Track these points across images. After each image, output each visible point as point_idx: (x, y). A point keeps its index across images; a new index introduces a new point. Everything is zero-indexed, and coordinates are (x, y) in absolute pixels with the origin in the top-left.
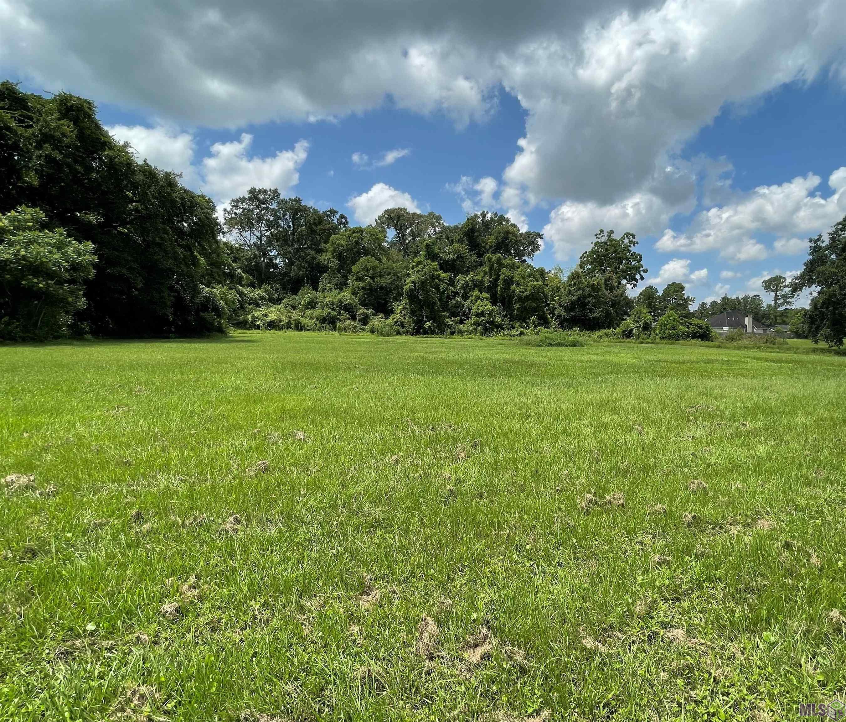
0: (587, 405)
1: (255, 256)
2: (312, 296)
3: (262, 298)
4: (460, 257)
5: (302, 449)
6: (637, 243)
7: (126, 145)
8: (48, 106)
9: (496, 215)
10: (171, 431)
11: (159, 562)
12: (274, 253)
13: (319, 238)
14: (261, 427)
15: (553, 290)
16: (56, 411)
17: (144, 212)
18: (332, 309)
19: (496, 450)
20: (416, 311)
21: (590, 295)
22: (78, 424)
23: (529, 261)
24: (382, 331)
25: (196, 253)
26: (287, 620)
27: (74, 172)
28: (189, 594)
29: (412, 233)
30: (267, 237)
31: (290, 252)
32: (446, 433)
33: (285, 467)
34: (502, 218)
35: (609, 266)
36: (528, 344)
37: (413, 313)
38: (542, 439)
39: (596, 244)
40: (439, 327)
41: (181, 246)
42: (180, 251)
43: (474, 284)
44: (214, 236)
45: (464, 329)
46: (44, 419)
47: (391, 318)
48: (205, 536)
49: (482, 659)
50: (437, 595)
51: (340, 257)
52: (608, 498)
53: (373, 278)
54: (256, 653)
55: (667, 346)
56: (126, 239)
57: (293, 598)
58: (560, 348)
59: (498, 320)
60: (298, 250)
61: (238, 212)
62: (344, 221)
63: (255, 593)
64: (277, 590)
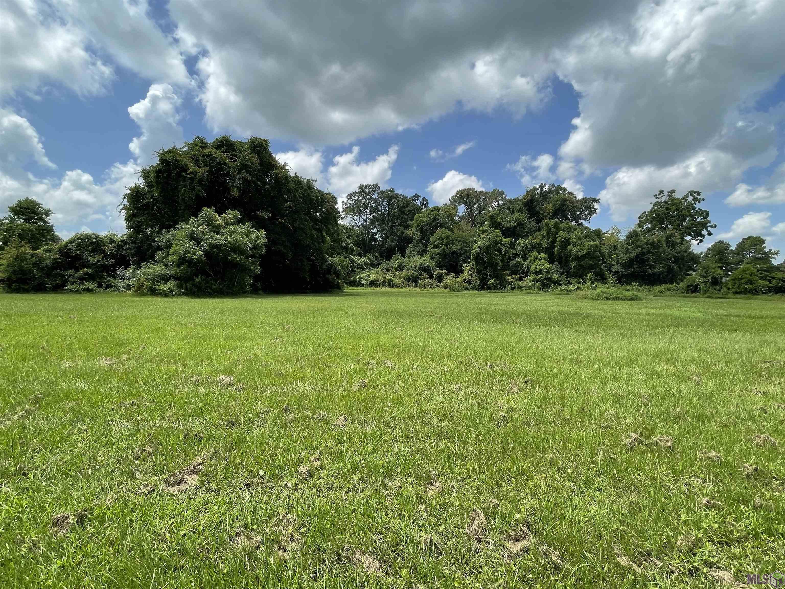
0: (640, 355)
1: (362, 234)
2: (400, 261)
3: (366, 264)
4: (520, 224)
5: (390, 374)
6: (703, 200)
7: (285, 165)
8: (245, 147)
9: (553, 185)
10: (306, 356)
11: (298, 440)
12: (375, 230)
13: (406, 217)
14: (363, 356)
15: (610, 248)
16: (243, 339)
17: (294, 208)
18: (415, 271)
19: (546, 387)
20: (481, 271)
21: (649, 252)
22: (255, 348)
23: (585, 223)
24: (453, 287)
25: (324, 234)
26: (376, 492)
27: (256, 185)
28: (315, 463)
29: (480, 208)
30: (370, 219)
31: (386, 229)
32: (501, 370)
33: (378, 386)
34: (559, 188)
35: (671, 223)
36: (584, 298)
37: (479, 272)
38: (591, 382)
39: (655, 205)
40: (500, 284)
41: (315, 229)
42: (314, 233)
43: (532, 246)
44: (336, 221)
45: (523, 285)
46: (237, 343)
47: (460, 277)
48: (325, 427)
49: (521, 550)
50: (486, 495)
51: (422, 230)
52: (655, 439)
53: (446, 245)
54: (355, 509)
55: (741, 301)
56: (283, 226)
57: (380, 478)
58: (617, 302)
59: (556, 277)
60: (392, 227)
61: (351, 202)
62: (425, 202)
63: (355, 470)
64: (370, 470)
